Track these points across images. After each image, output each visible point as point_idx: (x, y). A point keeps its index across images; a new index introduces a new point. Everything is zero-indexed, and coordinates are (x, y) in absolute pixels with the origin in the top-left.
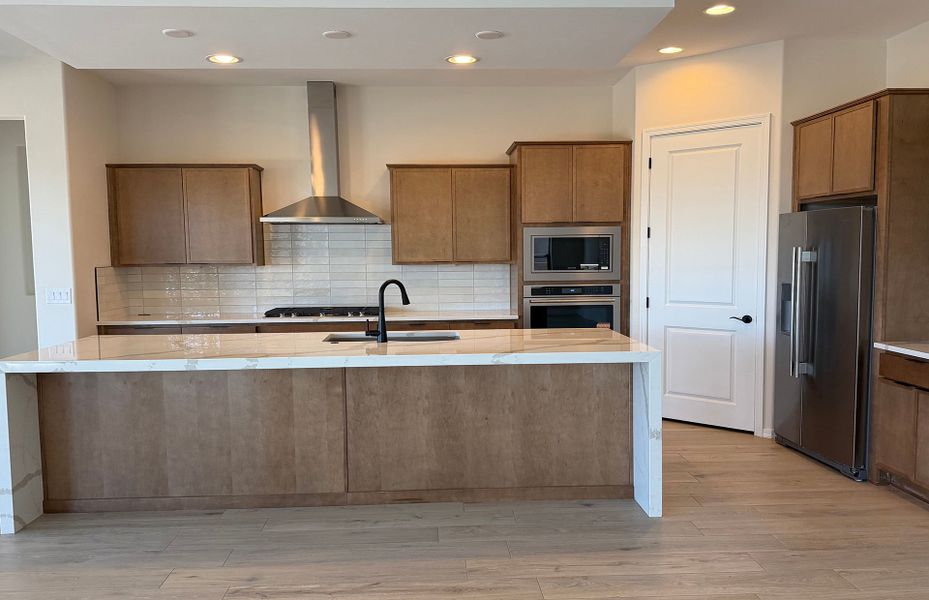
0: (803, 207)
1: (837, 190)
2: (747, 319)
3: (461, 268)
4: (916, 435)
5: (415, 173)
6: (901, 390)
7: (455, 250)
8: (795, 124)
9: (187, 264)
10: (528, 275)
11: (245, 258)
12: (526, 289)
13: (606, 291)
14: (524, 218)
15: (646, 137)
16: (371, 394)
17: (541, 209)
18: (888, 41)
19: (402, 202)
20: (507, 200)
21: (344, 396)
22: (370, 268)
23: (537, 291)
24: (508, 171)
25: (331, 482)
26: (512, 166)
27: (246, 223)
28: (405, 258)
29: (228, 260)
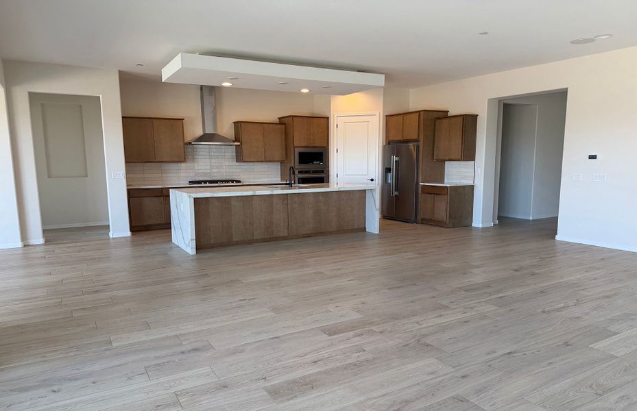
0: (389, 144)
1: (404, 138)
2: (372, 180)
3: (269, 163)
4: (434, 207)
5: (250, 125)
6: (429, 195)
7: (265, 157)
8: (386, 116)
9: (155, 162)
10: (298, 166)
11: (182, 158)
12: (296, 172)
13: (322, 172)
14: (295, 145)
15: (335, 116)
16: (295, 203)
17: (300, 141)
18: (411, 90)
19: (245, 137)
20: (284, 137)
21: (287, 204)
22: (227, 164)
23: (300, 172)
24: (283, 126)
25: (284, 233)
26: (285, 124)
27: (181, 144)
28: (247, 159)
29: (174, 159)
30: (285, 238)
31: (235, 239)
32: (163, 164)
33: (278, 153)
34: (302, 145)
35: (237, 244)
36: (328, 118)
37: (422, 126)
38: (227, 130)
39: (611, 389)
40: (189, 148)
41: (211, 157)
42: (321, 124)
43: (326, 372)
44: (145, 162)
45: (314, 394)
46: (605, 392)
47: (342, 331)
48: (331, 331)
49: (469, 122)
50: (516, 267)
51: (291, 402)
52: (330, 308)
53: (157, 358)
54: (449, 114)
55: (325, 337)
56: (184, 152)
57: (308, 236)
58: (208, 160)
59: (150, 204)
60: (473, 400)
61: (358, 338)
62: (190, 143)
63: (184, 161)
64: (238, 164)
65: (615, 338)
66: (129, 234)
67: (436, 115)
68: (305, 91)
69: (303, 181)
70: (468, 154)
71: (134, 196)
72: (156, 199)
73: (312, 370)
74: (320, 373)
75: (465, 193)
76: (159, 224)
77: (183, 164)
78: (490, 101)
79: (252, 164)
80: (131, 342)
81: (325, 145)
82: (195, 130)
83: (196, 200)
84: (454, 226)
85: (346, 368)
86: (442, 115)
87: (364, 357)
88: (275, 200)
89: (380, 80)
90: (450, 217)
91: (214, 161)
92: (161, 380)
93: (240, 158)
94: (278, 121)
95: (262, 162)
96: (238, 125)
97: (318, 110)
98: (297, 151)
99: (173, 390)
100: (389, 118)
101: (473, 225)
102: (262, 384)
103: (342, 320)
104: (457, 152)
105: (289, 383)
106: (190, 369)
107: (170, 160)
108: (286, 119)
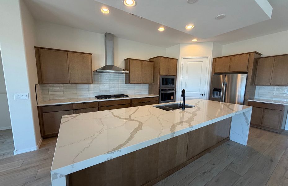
0: (215, 74)
1: (232, 71)
2: (203, 95)
4: (263, 117)
5: (134, 61)
7: (143, 80)
8: (213, 58)
9: (69, 84)
10: (161, 86)
11: (90, 81)
12: (160, 89)
13: (172, 90)
14: (160, 74)
15: (182, 58)
17: (163, 72)
18: (223, 45)
19: (131, 68)
20: (153, 69)
22: (119, 85)
23: (163, 90)
24: (153, 63)
27: (90, 71)
28: (132, 82)
29: (84, 82)
32: (77, 85)
34: (164, 74)
36: (177, 59)
37: (252, 62)
38: (120, 63)
40: (95, 75)
41: (110, 80)
58: (108, 82)
62: (96, 71)
63: (92, 83)
64: (126, 84)
77: (92, 85)
79: (134, 85)
81: (175, 75)
82: (100, 62)
91: (111, 83)
93: (128, 80)
96: (127, 61)
98: (161, 77)
100: (215, 60)
107: (81, 82)
108: (155, 59)
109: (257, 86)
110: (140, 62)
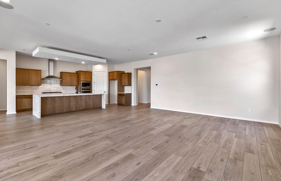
1: (113, 79)
2: (105, 92)
3: (72, 86)
4: (121, 100)
6: (120, 96)
7: (71, 84)
9: (29, 85)
10: (81, 87)
11: (40, 84)
12: (81, 89)
13: (90, 89)
14: (81, 80)
15: (94, 72)
16: (79, 99)
17: (83, 79)
18: (115, 65)
19: (64, 77)
20: (77, 78)
21: (76, 99)
23: (82, 89)
25: (74, 109)
26: (78, 73)
27: (40, 79)
28: (64, 85)
29: (37, 85)
30: (75, 111)
31: (57, 112)
32: (32, 86)
33: (75, 83)
34: (83, 80)
35: (57, 114)
36: (92, 72)
37: (118, 75)
38: (58, 75)
39: (149, 142)
40: (43, 81)
42: (89, 74)
43: (75, 149)
44: (25, 85)
45: (70, 155)
46: (148, 143)
47: (84, 137)
48: (80, 137)
49: (130, 75)
50: (138, 115)
51: (61, 159)
52: (82, 131)
53: (14, 152)
54: (125, 72)
55: (79, 139)
56: (41, 81)
57: (83, 110)
58: (50, 85)
59: (26, 101)
60: (116, 150)
61: (89, 138)
62: (43, 79)
64: (61, 86)
65: (155, 130)
66: (15, 113)
67: (121, 73)
68: (83, 63)
69: (82, 92)
70: (130, 84)
71: (18, 98)
72: (28, 99)
73: (71, 149)
74: (73, 149)
75: (130, 95)
76: (29, 109)
77: (40, 86)
78: (134, 69)
79: (66, 86)
80: (5, 148)
81: (91, 81)
82: (46, 74)
83: (42, 98)
84: (127, 106)
85: (82, 146)
86: (123, 73)
87: (89, 142)
88: (72, 98)
89: (105, 61)
90: (126, 103)
91: (52, 85)
92: (13, 159)
93: (62, 84)
94: (76, 72)
95: (70, 86)
96: (61, 73)
97: (89, 70)
98: (81, 82)
99: (17, 162)
100: (109, 73)
101: (132, 105)
102: (53, 155)
103: (86, 133)
104: (127, 83)
105: (62, 153)
106: (26, 154)
107: (35, 85)
108: (78, 72)
109: (125, 87)
110: (69, 73)
